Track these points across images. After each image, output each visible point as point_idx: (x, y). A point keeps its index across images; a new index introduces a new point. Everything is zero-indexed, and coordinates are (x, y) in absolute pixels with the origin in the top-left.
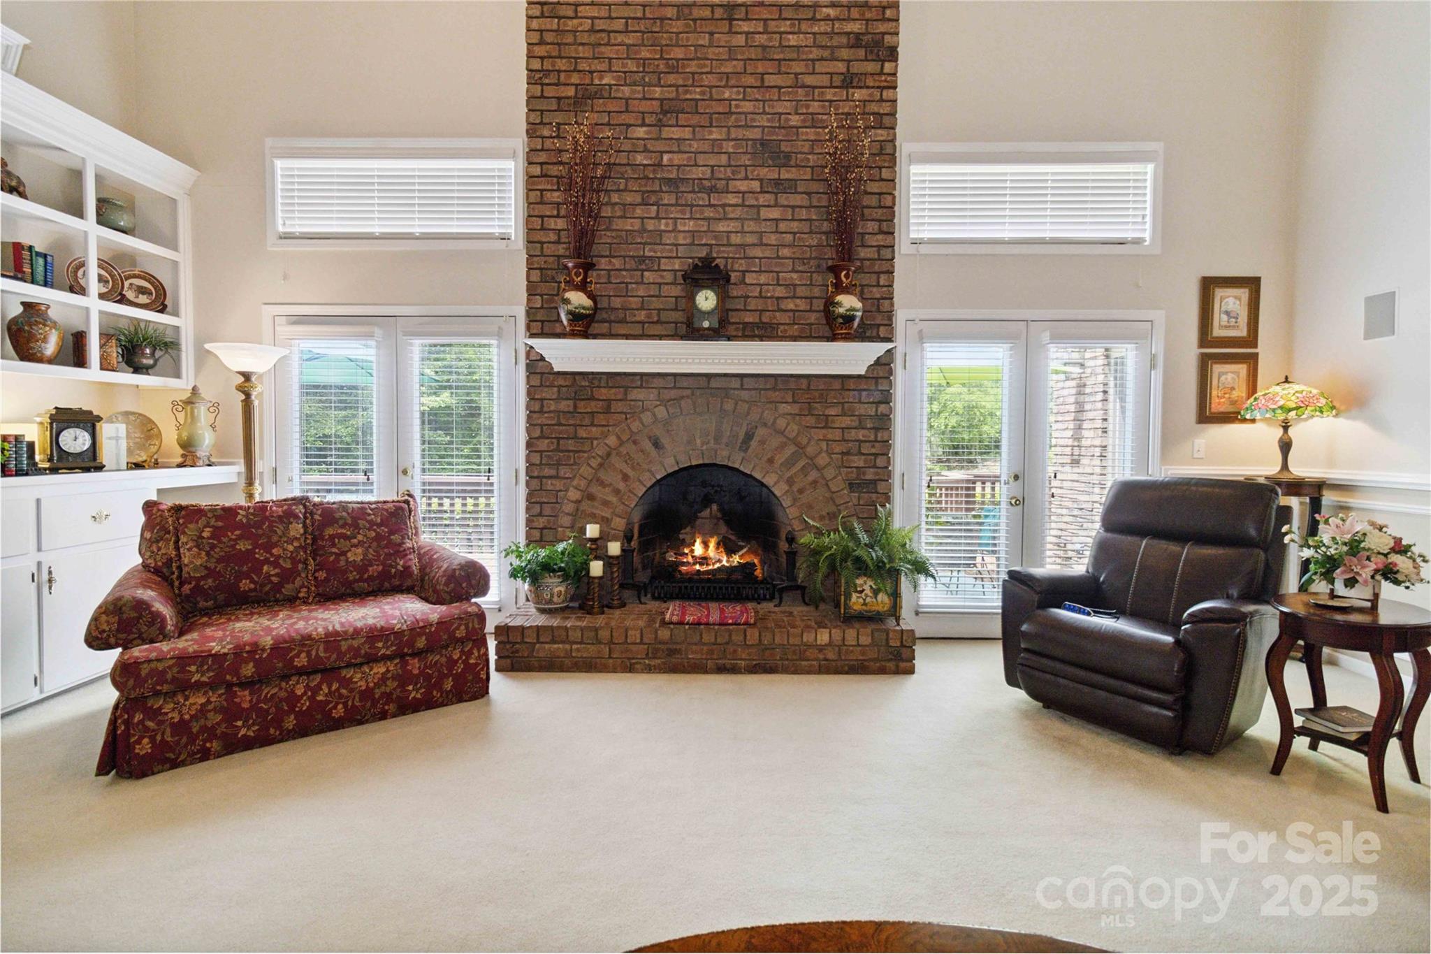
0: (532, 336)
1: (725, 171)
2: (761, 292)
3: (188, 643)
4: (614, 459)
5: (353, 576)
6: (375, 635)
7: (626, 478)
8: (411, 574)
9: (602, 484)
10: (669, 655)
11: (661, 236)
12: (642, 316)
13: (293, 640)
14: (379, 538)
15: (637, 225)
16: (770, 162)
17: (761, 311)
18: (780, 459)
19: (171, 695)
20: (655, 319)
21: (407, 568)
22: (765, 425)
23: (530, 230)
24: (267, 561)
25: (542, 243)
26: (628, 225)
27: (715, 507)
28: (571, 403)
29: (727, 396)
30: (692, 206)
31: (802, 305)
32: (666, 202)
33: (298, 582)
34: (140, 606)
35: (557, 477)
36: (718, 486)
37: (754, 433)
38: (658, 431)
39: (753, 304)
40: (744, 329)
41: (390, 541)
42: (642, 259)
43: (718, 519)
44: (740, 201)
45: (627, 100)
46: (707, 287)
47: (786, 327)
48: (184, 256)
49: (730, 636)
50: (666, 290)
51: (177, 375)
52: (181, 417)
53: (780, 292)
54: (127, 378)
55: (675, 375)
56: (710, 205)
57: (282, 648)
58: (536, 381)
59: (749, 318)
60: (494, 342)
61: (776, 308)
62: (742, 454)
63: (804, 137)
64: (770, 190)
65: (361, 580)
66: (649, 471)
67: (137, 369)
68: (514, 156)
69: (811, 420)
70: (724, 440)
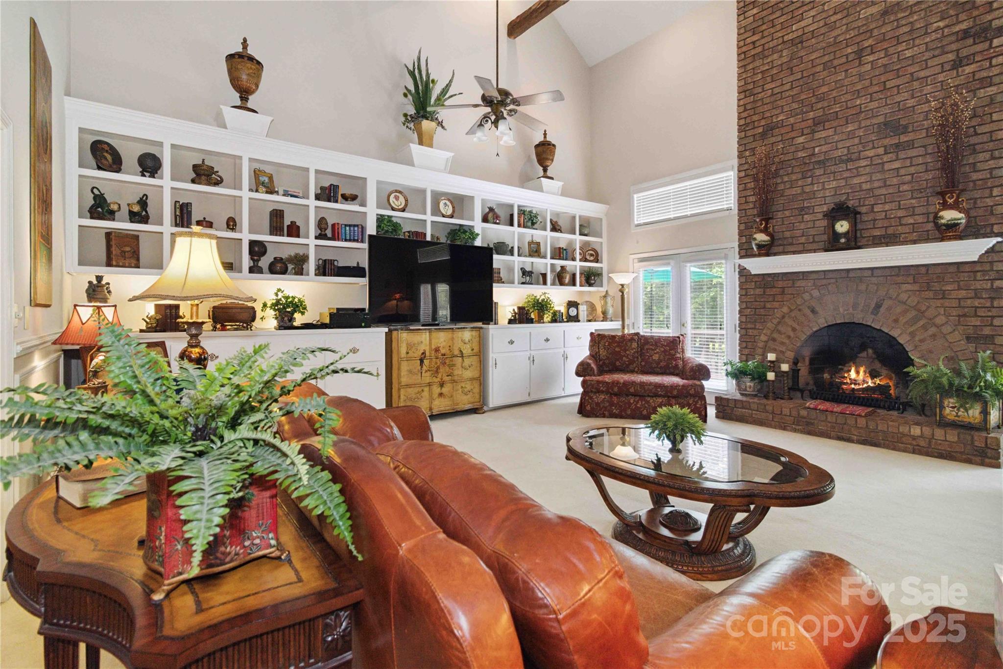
0: (741, 257)
1: (858, 148)
2: (886, 215)
3: (600, 378)
4: (786, 319)
5: (654, 365)
6: (658, 386)
7: (794, 330)
8: (678, 368)
9: (780, 332)
10: (807, 425)
11: (814, 194)
12: (803, 240)
13: (629, 382)
14: (665, 351)
15: (799, 190)
16: (892, 134)
17: (886, 227)
18: (903, 320)
19: (595, 393)
20: (811, 241)
21: (677, 365)
22: (891, 298)
23: (740, 204)
24: (624, 356)
25: (746, 210)
26: (794, 191)
27: (870, 351)
28: (762, 290)
29: (861, 281)
30: (835, 172)
31: (920, 219)
32: (818, 174)
33: (635, 365)
34: (589, 364)
35: (755, 329)
36: (872, 337)
37: (882, 304)
38: (813, 303)
39: (879, 224)
40: (873, 240)
41: (670, 354)
42: (803, 209)
43: (874, 359)
44: (869, 163)
45: (792, 125)
46: (843, 219)
47: (907, 235)
48: (604, 240)
49: (846, 420)
50: (818, 223)
51: (602, 286)
52: (602, 302)
53: (900, 213)
54: (587, 289)
55: (824, 271)
56: (847, 170)
57: (625, 384)
58: (743, 280)
59: (877, 233)
60: (723, 261)
61: (898, 224)
62: (873, 316)
63: (919, 111)
64: (892, 151)
65: (657, 367)
66: (808, 326)
67: (590, 285)
68: (733, 169)
69: (930, 294)
70: (860, 308)
